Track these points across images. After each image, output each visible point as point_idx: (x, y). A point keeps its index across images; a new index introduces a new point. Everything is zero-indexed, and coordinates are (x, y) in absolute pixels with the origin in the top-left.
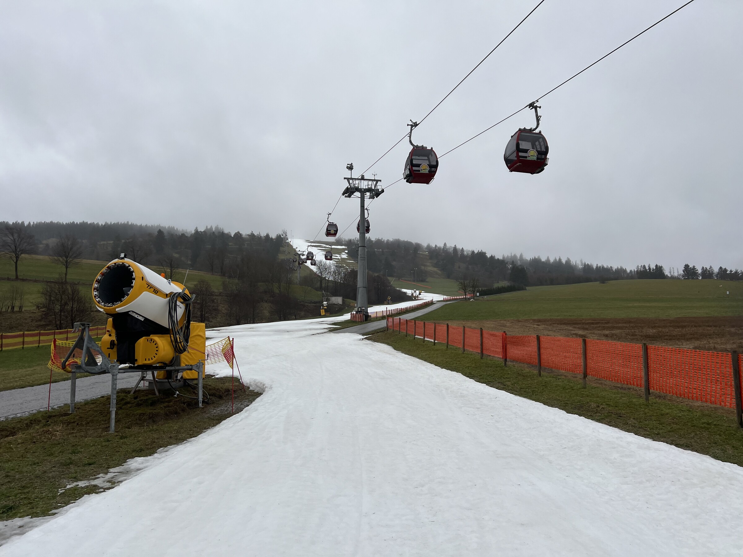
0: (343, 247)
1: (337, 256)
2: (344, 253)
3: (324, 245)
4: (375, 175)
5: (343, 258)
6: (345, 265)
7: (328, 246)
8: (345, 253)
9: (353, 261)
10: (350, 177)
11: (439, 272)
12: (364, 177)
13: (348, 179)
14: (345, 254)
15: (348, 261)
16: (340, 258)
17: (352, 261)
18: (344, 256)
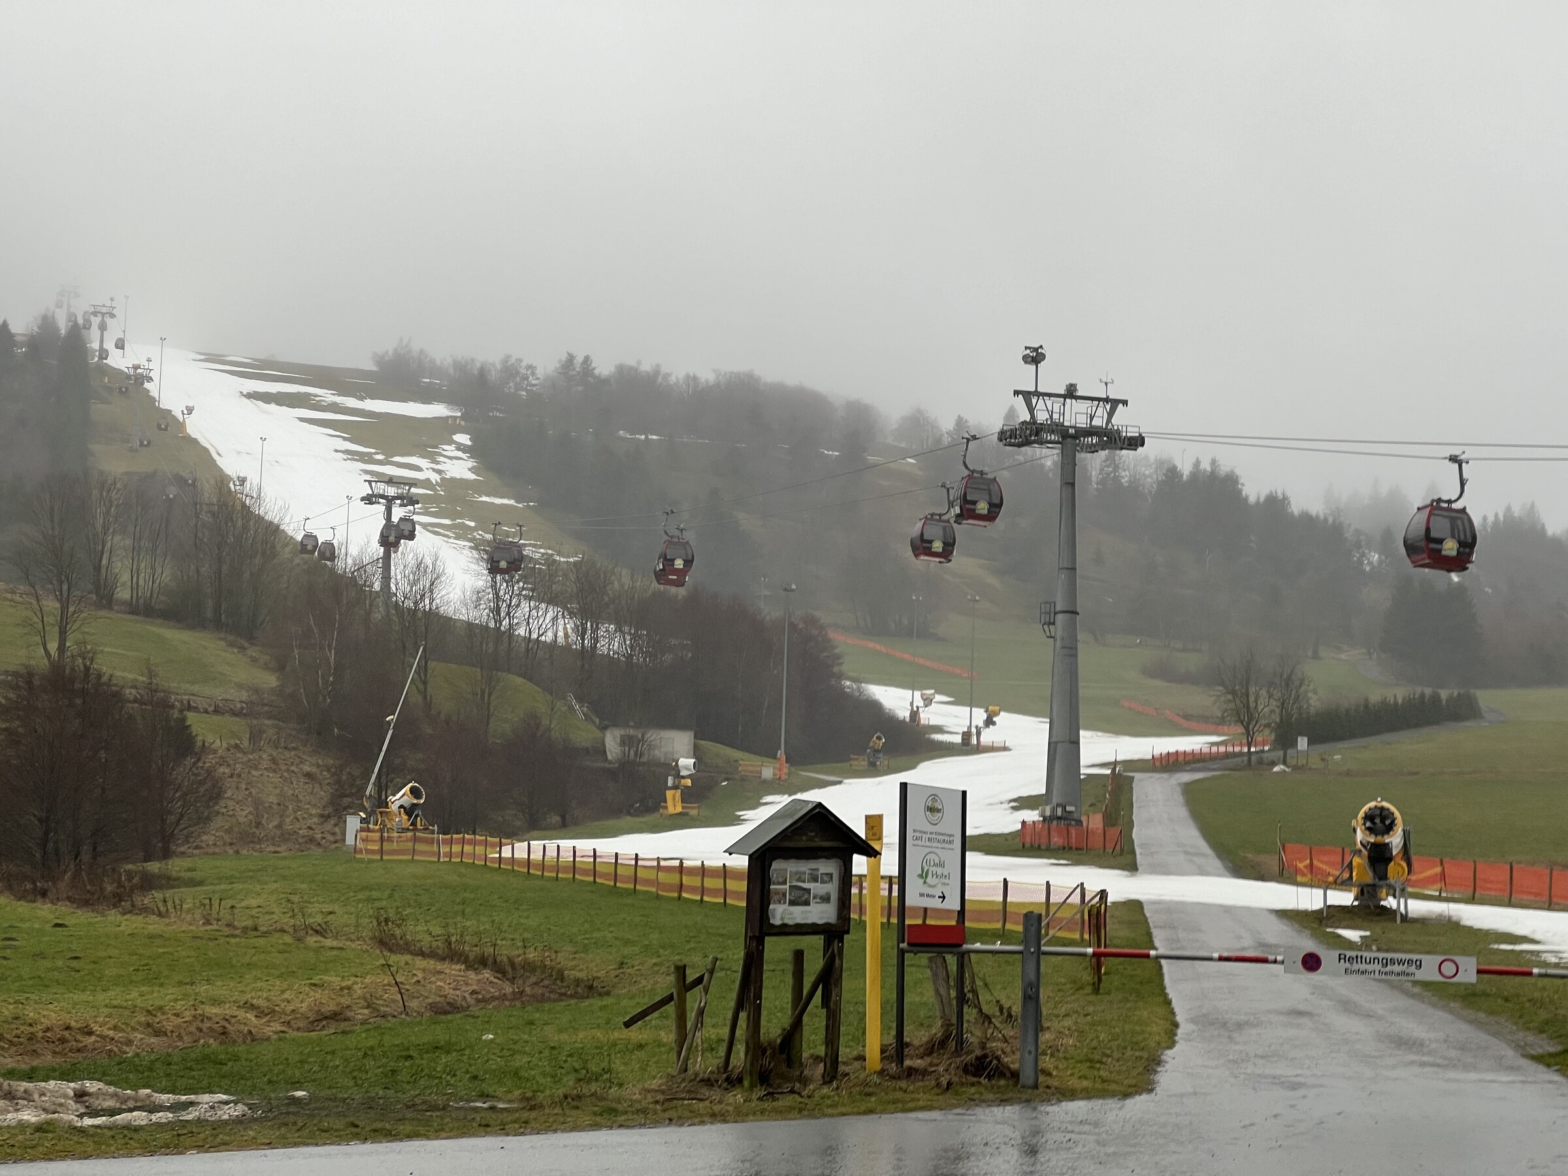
0: (438, 410)
1: (418, 469)
2: (450, 450)
3: (327, 395)
4: (1106, 384)
5: (453, 480)
6: (472, 524)
7: (351, 402)
8: (460, 447)
9: (512, 502)
10: (1033, 389)
11: (992, 580)
12: (1076, 390)
13: (1027, 395)
14: (460, 454)
15: (484, 499)
16: (435, 478)
17: (505, 501)
18: (460, 468)
